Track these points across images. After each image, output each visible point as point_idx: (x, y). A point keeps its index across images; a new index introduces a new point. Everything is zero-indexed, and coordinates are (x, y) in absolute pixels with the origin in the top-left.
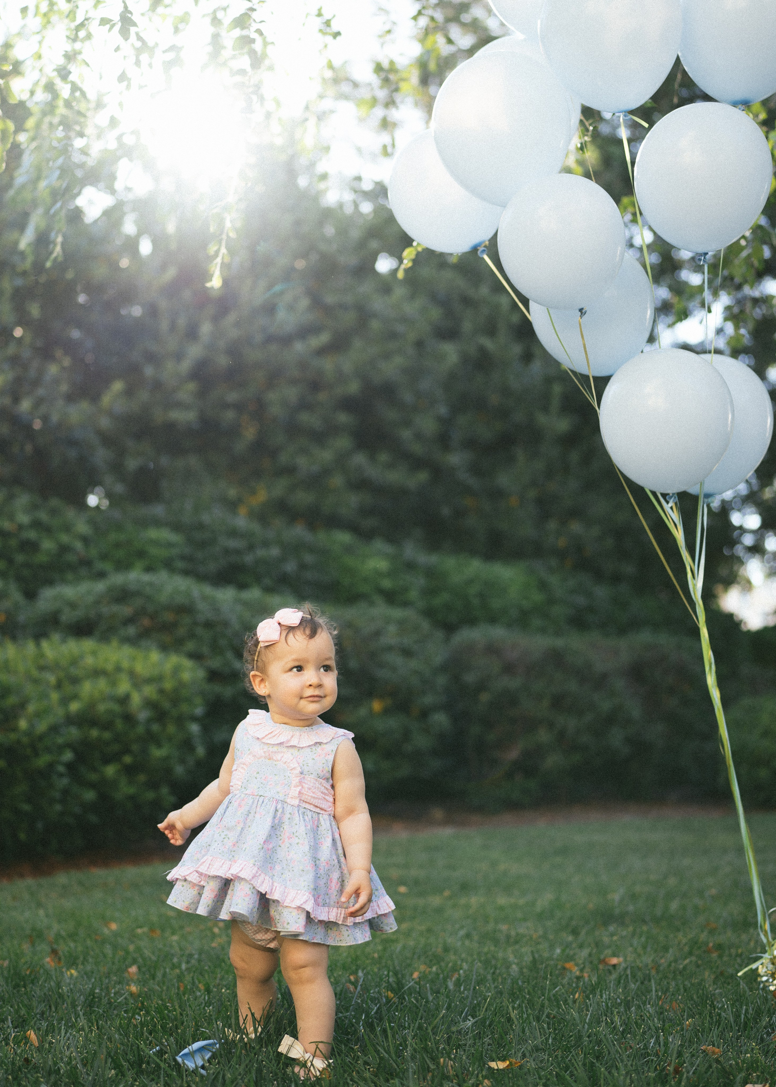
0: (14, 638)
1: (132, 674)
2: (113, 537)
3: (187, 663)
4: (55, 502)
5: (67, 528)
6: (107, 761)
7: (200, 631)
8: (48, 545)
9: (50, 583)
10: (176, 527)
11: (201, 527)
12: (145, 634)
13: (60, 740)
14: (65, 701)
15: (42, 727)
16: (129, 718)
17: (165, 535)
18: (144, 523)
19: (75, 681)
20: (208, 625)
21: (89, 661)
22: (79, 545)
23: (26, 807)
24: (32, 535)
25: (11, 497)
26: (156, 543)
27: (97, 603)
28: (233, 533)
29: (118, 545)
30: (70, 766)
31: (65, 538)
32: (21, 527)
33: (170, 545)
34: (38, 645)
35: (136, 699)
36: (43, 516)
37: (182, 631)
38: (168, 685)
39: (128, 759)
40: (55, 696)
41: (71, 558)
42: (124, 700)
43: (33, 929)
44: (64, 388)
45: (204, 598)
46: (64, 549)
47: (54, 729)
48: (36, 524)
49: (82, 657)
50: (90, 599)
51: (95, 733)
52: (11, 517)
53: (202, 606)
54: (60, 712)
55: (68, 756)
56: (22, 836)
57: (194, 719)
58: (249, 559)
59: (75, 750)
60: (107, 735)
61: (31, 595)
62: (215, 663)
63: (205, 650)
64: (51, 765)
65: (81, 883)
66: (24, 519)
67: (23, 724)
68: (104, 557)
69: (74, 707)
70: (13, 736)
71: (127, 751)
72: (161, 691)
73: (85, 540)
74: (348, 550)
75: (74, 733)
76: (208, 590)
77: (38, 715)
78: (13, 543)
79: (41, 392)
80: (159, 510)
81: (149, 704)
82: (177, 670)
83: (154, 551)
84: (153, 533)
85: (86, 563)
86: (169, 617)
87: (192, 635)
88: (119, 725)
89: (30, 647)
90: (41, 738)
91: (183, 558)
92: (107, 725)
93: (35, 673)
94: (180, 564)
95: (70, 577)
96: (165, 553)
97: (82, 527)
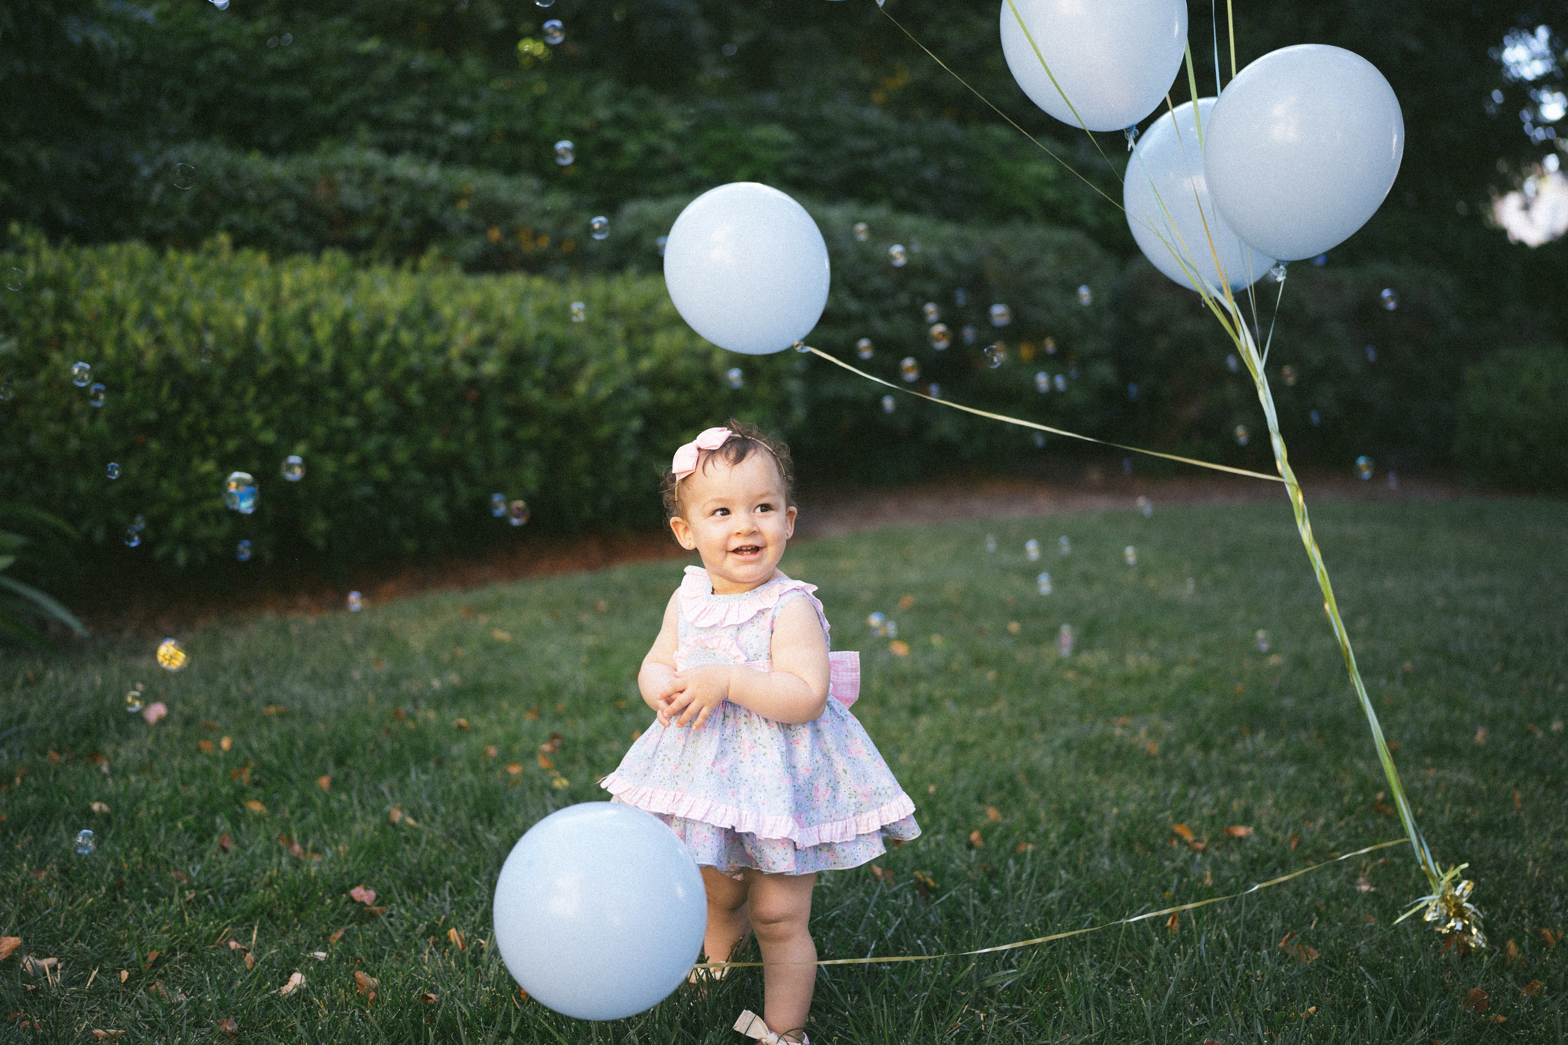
0: (582, 272)
2: (714, 135)
4: (642, 91)
5: (656, 125)
8: (633, 147)
9: (634, 194)
10: (791, 123)
11: (820, 121)
13: (627, 406)
14: (635, 355)
15: (604, 391)
16: (710, 378)
17: (774, 133)
18: (752, 118)
19: (649, 331)
22: (669, 146)
23: (589, 482)
24: (613, 134)
25: (588, 86)
26: (763, 143)
28: (864, 130)
29: (718, 146)
30: (638, 436)
31: (653, 138)
32: (600, 125)
33: (783, 146)
34: (609, 283)
36: (628, 109)
41: (661, 162)
42: (705, 356)
46: (652, 152)
47: (620, 393)
48: (619, 120)
51: (669, 396)
52: (588, 113)
54: (628, 371)
55: (636, 424)
56: (587, 511)
57: (796, 376)
58: (879, 163)
59: (644, 418)
60: (685, 398)
64: (616, 437)
66: (603, 113)
67: (581, 388)
68: (701, 161)
69: (646, 364)
70: (569, 403)
73: (680, 139)
74: (1006, 150)
75: (644, 396)
77: (600, 377)
78: (592, 144)
80: (770, 100)
81: (736, 360)
83: (761, 154)
84: (762, 132)
85: (679, 168)
88: (700, 387)
89: (599, 285)
90: (604, 404)
91: (797, 161)
92: (683, 385)
93: (600, 322)
94: (793, 171)
95: (659, 186)
96: (776, 156)
97: (676, 125)
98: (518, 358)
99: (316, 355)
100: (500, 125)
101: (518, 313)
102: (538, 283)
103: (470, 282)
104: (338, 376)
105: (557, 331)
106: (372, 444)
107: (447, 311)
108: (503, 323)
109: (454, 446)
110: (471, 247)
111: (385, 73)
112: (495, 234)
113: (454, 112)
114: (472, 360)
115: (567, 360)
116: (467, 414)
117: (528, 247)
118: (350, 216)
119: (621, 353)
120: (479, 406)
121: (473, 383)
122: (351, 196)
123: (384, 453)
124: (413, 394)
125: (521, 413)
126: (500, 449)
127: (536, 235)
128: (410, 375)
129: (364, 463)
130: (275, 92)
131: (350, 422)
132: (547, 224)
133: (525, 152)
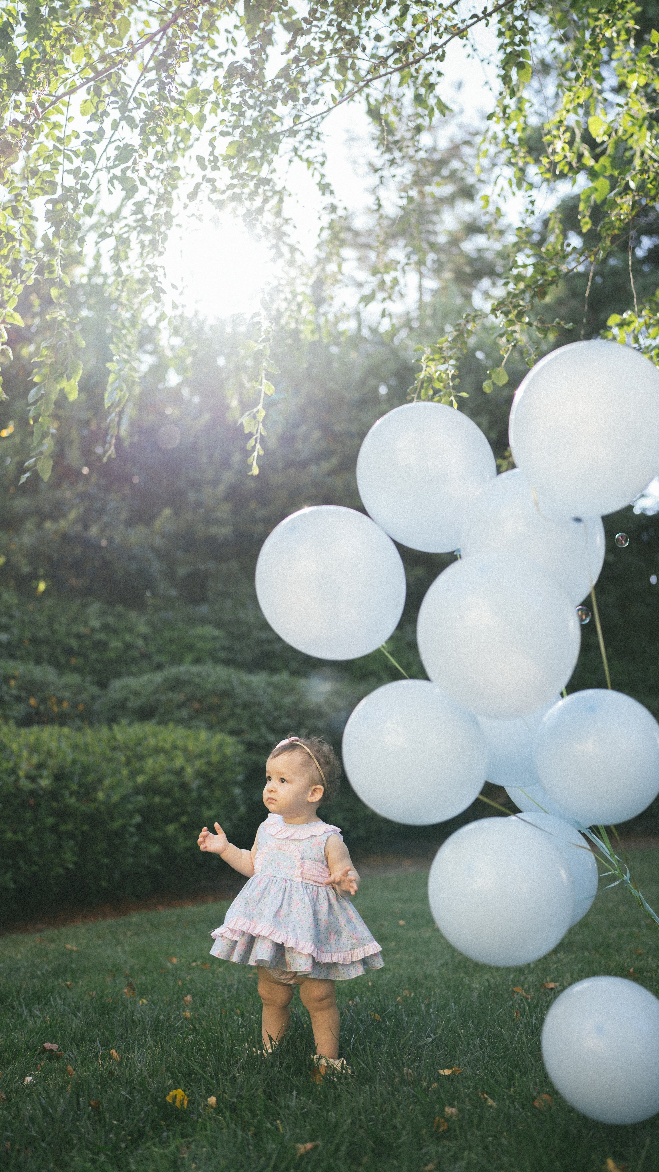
0: (91, 724)
1: (185, 750)
2: (167, 634)
3: (230, 740)
4: (119, 608)
5: (130, 630)
6: (168, 821)
7: (238, 711)
8: (115, 644)
9: (118, 675)
10: (219, 624)
11: (238, 622)
12: (196, 715)
13: (130, 807)
14: (133, 774)
15: (115, 798)
16: (184, 787)
17: (209, 630)
18: (191, 622)
19: (140, 758)
20: (246, 706)
21: (152, 741)
22: (140, 642)
23: (106, 861)
24: (102, 636)
25: (85, 606)
26: (202, 638)
27: (156, 691)
29: (171, 641)
30: (139, 826)
31: (128, 638)
32: (93, 630)
33: (214, 639)
34: (111, 729)
35: (189, 771)
36: (110, 620)
37: (225, 712)
38: (215, 758)
39: (184, 819)
40: (125, 772)
41: (134, 653)
42: (180, 772)
43: (114, 965)
44: (124, 515)
45: (241, 684)
46: (129, 646)
47: (125, 798)
48: (106, 627)
49: (145, 738)
50: (150, 689)
52: (85, 623)
53: (239, 690)
54: (130, 784)
55: (137, 819)
56: (104, 883)
57: (237, 784)
59: (142, 815)
60: (167, 801)
61: (103, 685)
62: (252, 737)
63: (244, 727)
64: (124, 827)
65: (150, 922)
66: (95, 623)
67: (101, 795)
68: (160, 651)
69: (140, 779)
70: (93, 805)
71: (183, 813)
72: (209, 763)
73: (145, 638)
75: (141, 800)
76: (245, 677)
77: (112, 788)
78: (88, 643)
79: (105, 519)
80: (204, 609)
81: (200, 774)
82: (221, 746)
83: (200, 645)
84: (199, 630)
85: (147, 656)
86: (214, 700)
87: (233, 715)
88: (177, 792)
89: (104, 732)
90: (115, 806)
91: (224, 648)
92: (167, 793)
93: (108, 753)
94: (222, 655)
95: (134, 669)
96: (209, 646)
97: (143, 628)
98: (60, 777)
100: (28, 634)
101: (59, 748)
102: (66, 730)
103: (23, 731)
105: (84, 758)
107: (15, 747)
108: (50, 754)
109: (20, 837)
110: (20, 710)
112: (33, 702)
114: (32, 778)
115: (91, 777)
116: (28, 815)
117: (55, 709)
120: (36, 809)
121: (33, 793)
125: (63, 814)
126: (49, 839)
127: (60, 701)
132: (67, 694)
133: (45, 650)
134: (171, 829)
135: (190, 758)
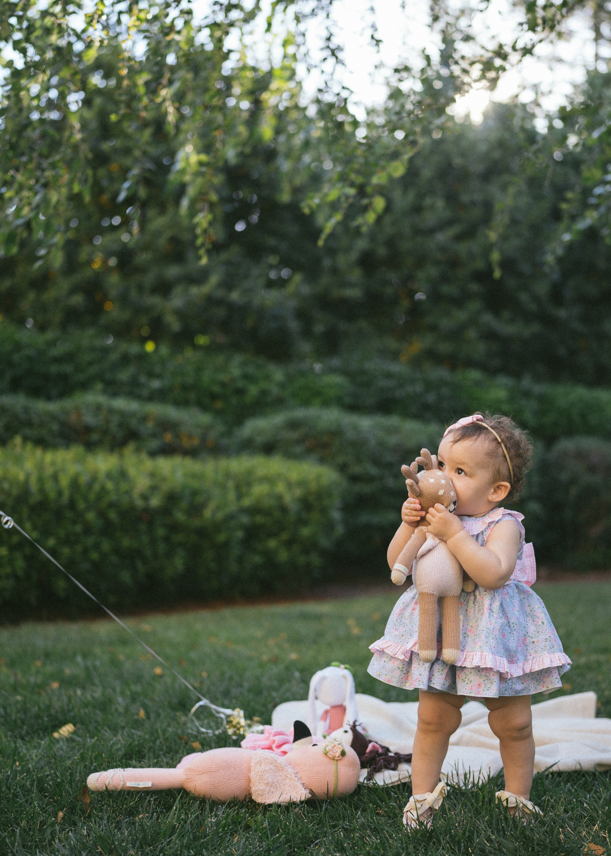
1: (286, 479)
4: (261, 360)
5: (267, 378)
6: (270, 536)
8: (253, 390)
9: (252, 416)
10: (346, 374)
11: (363, 372)
13: (234, 524)
14: (239, 498)
15: (220, 515)
16: (284, 509)
17: (336, 379)
19: (249, 484)
22: (275, 389)
24: (242, 384)
25: (228, 359)
26: (329, 386)
28: (389, 376)
30: (241, 541)
31: (265, 385)
32: (234, 379)
35: (288, 497)
36: (251, 370)
37: (334, 449)
38: (312, 486)
42: (280, 498)
46: (264, 393)
47: (231, 517)
48: (246, 377)
49: (255, 469)
51: (259, 519)
52: (228, 373)
54: (235, 505)
55: (240, 534)
57: (336, 509)
58: (399, 393)
59: (245, 530)
60: (268, 520)
62: (357, 469)
63: (350, 461)
64: (228, 540)
66: (236, 373)
67: (208, 513)
69: (247, 502)
70: (200, 522)
71: (284, 530)
72: (308, 491)
73: (280, 385)
74: (478, 384)
75: (245, 519)
77: (218, 508)
78: (229, 390)
79: (247, 284)
80: (335, 362)
81: (299, 500)
82: (319, 476)
86: (325, 439)
87: (341, 451)
88: (277, 514)
97: (279, 378)
98: (172, 497)
99: (60, 494)
100: (178, 381)
103: (150, 460)
104: (72, 505)
105: (196, 484)
106: (90, 541)
107: (133, 473)
109: (136, 544)
110: (154, 444)
111: (114, 357)
112: (168, 437)
113: (151, 375)
114: (145, 497)
115: (199, 499)
116: (143, 527)
117: (186, 443)
118: (88, 429)
119: (232, 496)
120: (150, 523)
121: (146, 510)
122: (89, 419)
123: (97, 546)
124: (113, 515)
125: (174, 527)
126: (162, 546)
127: (191, 437)
128: (112, 505)
129: (86, 551)
130: (54, 369)
131: (78, 528)
132: (198, 431)
133: (192, 396)
134: (272, 544)
135: (289, 485)
